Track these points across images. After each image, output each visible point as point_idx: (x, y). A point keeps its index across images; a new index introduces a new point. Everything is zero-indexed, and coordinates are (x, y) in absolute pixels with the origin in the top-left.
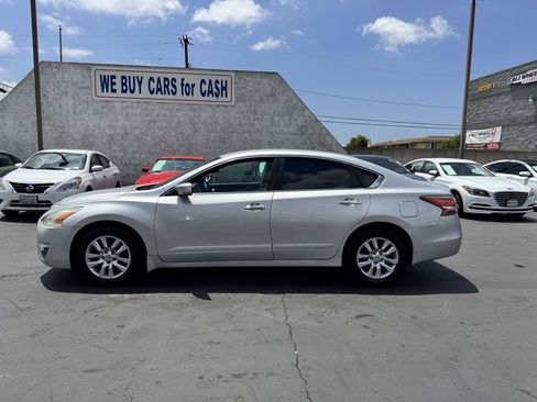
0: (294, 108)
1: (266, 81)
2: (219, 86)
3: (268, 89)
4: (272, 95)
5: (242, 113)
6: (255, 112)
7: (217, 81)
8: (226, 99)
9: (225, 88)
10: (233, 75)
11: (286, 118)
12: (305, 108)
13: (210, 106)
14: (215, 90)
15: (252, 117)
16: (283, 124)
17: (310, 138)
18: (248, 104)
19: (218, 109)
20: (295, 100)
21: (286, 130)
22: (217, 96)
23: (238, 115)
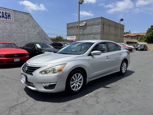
0: (36, 26)
1: (26, 16)
2: (7, 15)
3: (26, 19)
4: (28, 21)
5: (17, 26)
6: (22, 26)
7: (6, 13)
8: (10, 20)
9: (9, 16)
10: (12, 11)
11: (33, 29)
12: (39, 26)
13: (4, 22)
14: (5, 16)
15: (21, 27)
16: (32, 31)
17: (41, 36)
18: (19, 23)
19: (7, 24)
20: (36, 23)
21: (33, 33)
22: (6, 18)
23: (15, 27)
